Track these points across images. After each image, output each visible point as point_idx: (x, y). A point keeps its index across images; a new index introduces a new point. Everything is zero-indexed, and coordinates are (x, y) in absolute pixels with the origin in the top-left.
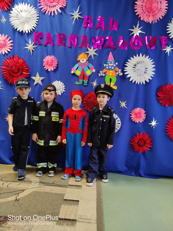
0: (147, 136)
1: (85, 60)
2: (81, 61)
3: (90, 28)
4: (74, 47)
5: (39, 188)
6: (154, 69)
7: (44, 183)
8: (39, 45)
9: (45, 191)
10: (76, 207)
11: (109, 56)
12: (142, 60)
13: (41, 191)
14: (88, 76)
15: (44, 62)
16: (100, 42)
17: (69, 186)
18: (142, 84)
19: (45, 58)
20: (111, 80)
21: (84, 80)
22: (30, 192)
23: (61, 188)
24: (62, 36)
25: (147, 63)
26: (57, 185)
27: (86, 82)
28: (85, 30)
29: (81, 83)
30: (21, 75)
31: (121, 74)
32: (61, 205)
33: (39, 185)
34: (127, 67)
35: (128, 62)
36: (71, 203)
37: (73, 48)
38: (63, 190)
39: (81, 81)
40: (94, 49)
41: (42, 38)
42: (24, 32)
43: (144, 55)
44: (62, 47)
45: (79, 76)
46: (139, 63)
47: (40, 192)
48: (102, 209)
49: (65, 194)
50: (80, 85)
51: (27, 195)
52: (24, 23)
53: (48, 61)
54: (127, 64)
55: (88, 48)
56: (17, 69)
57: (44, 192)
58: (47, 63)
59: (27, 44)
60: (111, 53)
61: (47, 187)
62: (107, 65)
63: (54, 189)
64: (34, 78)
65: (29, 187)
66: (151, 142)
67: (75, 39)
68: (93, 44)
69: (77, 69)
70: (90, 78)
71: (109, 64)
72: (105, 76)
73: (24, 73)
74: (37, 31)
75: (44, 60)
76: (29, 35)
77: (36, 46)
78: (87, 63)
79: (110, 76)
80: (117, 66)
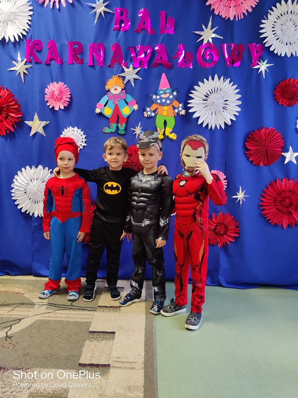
0: (229, 218)
1: (119, 89)
3: (125, 31)
4: (98, 65)
5: (48, 315)
6: (240, 103)
7: (55, 305)
8: (37, 63)
9: (58, 319)
10: (110, 343)
11: (162, 81)
12: (218, 86)
13: (50, 319)
14: (125, 117)
15: (46, 94)
16: (145, 56)
17: (99, 308)
18: (219, 128)
19: (48, 86)
20: (165, 123)
21: (119, 125)
22: (32, 323)
23: (85, 312)
24: (76, 46)
25: (227, 91)
26: (79, 308)
27: (122, 127)
28: (117, 35)
29: (113, 130)
30: (6, 118)
31: (183, 112)
32: (85, 341)
33: (47, 309)
35: (195, 90)
36: (102, 336)
37: (98, 67)
38: (88, 316)
39: (114, 126)
40: (134, 68)
41: (40, 51)
42: (7, 40)
43: (222, 77)
44: (76, 66)
45: (109, 117)
46: (213, 91)
47: (49, 321)
48: (154, 344)
49: (91, 323)
50: (111, 133)
51: (26, 328)
52: (5, 23)
53: (54, 91)
54: (192, 93)
55: (124, 67)
57: (56, 321)
58: (52, 96)
59: (14, 62)
60: (164, 75)
61: (60, 311)
62: (158, 97)
63: (73, 315)
64: (29, 123)
65: (30, 314)
66: (237, 227)
67: (100, 51)
68: (131, 60)
69: (105, 105)
70: (130, 121)
71: (162, 94)
72: (155, 116)
73: (11, 115)
74: (31, 37)
75: (46, 91)
76: (17, 45)
77: (31, 65)
78: (122, 94)
79: (165, 116)
80: (175, 99)
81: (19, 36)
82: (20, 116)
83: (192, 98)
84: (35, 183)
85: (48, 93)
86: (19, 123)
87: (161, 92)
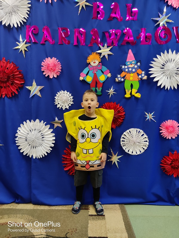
8: (34, 43)
12: (172, 58)
14: (102, 82)
18: (173, 89)
19: (44, 60)
21: (97, 88)
24: (65, 31)
28: (95, 23)
30: (12, 84)
31: (145, 78)
35: (154, 61)
40: (108, 47)
42: (12, 26)
43: (175, 51)
45: (90, 83)
46: (169, 62)
52: (11, 14)
53: (49, 64)
56: (6, 77)
59: (17, 43)
62: (126, 67)
64: (29, 88)
68: (106, 41)
71: (129, 65)
72: (124, 81)
73: (16, 82)
74: (30, 23)
75: (43, 64)
76: (19, 30)
77: (30, 45)
78: (99, 66)
79: (131, 81)
80: (139, 68)
81: (20, 23)
82: (23, 82)
83: (152, 67)
84: (33, 132)
85: (44, 66)
86: (21, 87)
87: (128, 63)
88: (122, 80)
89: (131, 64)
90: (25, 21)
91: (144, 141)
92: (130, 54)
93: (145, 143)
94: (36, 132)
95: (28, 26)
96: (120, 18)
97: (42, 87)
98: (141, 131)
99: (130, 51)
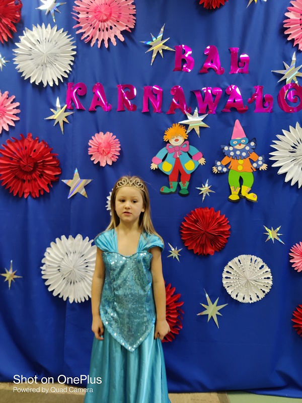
2: (173, 142)
4: (155, 112)
8: (79, 110)
14: (189, 173)
15: (91, 147)
19: (93, 137)
20: (241, 180)
21: (180, 183)
24: (129, 90)
27: (185, 186)
28: (178, 76)
30: (41, 176)
31: (264, 167)
34: (277, 150)
35: (278, 139)
39: (174, 184)
40: (200, 114)
42: (45, 84)
44: (128, 113)
45: (169, 174)
52: (44, 66)
53: (100, 144)
55: (187, 114)
56: (32, 165)
58: (98, 149)
59: (52, 110)
62: (231, 148)
64: (67, 182)
69: (164, 160)
70: (196, 178)
72: (227, 172)
73: (47, 172)
74: (74, 80)
75: (90, 143)
76: (56, 90)
77: (72, 113)
78: (185, 146)
79: (240, 172)
80: (253, 150)
81: (59, 79)
82: (58, 173)
83: (275, 150)
84: (71, 257)
85: (92, 146)
86: (55, 182)
87: (234, 143)
88: (225, 170)
89: (240, 144)
90: (66, 76)
91: (265, 278)
92: (238, 127)
93: (267, 281)
94: (76, 256)
95: (71, 84)
96: (220, 69)
97: (90, 181)
98: (259, 259)
99: (237, 122)
